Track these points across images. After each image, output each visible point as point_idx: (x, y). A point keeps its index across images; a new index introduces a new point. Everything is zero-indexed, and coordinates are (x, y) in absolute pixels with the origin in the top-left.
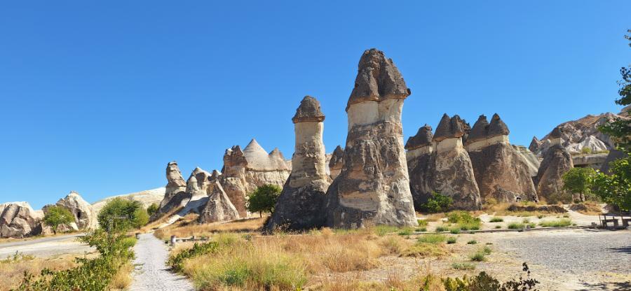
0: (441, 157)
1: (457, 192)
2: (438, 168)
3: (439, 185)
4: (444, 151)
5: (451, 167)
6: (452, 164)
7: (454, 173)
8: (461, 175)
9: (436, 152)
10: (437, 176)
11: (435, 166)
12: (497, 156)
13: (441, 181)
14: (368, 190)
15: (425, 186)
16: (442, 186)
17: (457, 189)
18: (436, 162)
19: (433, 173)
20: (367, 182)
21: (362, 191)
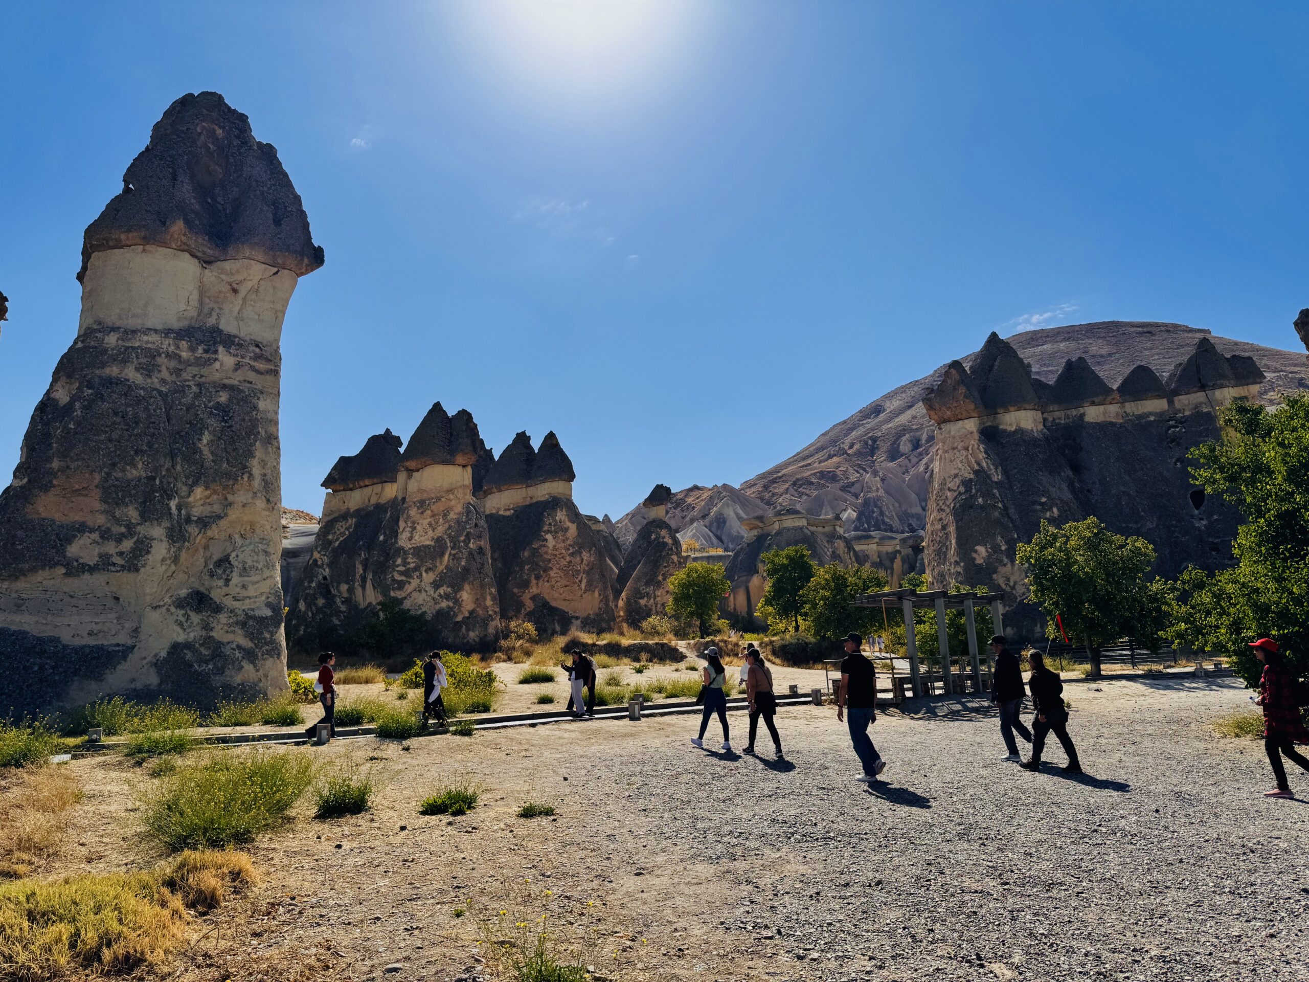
0: (413, 512)
1: (444, 604)
2: (403, 541)
3: (401, 585)
4: (425, 496)
5: (439, 540)
6: (440, 531)
7: (442, 555)
8: (459, 559)
9: (404, 499)
10: (399, 561)
11: (395, 534)
12: (546, 528)
13: (407, 573)
14: (104, 564)
15: (363, 587)
16: (409, 588)
17: (447, 597)
18: (402, 524)
19: (390, 552)
20: (106, 535)
21: (75, 569)
